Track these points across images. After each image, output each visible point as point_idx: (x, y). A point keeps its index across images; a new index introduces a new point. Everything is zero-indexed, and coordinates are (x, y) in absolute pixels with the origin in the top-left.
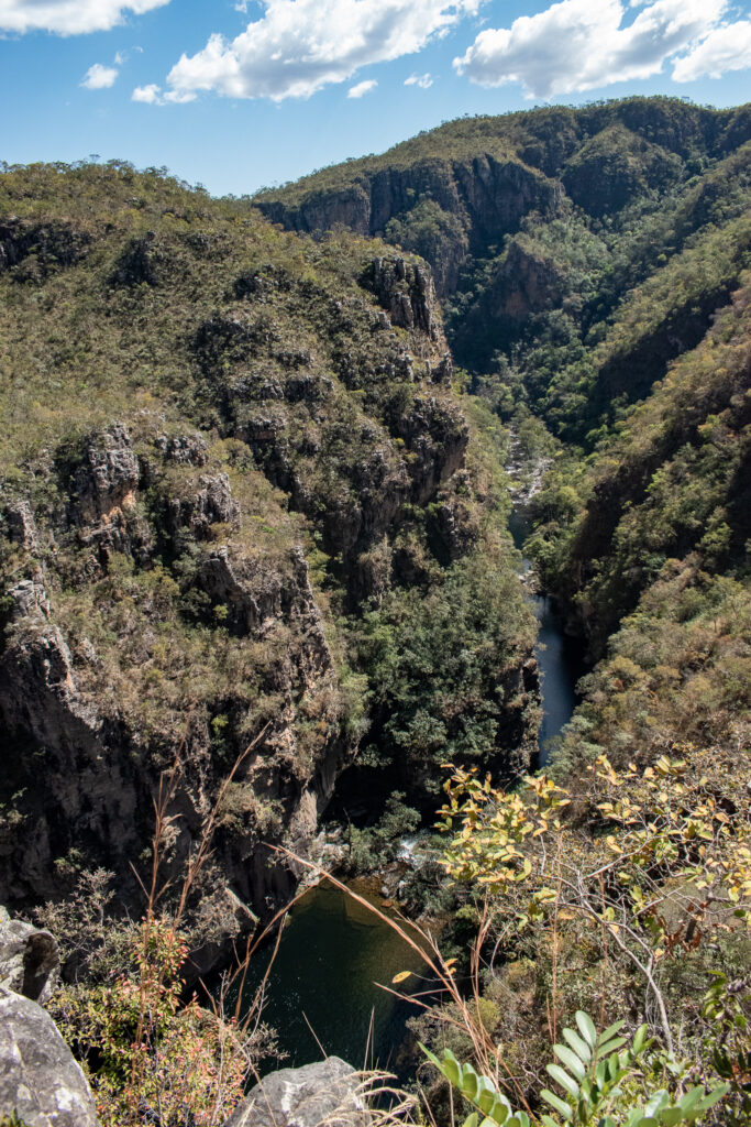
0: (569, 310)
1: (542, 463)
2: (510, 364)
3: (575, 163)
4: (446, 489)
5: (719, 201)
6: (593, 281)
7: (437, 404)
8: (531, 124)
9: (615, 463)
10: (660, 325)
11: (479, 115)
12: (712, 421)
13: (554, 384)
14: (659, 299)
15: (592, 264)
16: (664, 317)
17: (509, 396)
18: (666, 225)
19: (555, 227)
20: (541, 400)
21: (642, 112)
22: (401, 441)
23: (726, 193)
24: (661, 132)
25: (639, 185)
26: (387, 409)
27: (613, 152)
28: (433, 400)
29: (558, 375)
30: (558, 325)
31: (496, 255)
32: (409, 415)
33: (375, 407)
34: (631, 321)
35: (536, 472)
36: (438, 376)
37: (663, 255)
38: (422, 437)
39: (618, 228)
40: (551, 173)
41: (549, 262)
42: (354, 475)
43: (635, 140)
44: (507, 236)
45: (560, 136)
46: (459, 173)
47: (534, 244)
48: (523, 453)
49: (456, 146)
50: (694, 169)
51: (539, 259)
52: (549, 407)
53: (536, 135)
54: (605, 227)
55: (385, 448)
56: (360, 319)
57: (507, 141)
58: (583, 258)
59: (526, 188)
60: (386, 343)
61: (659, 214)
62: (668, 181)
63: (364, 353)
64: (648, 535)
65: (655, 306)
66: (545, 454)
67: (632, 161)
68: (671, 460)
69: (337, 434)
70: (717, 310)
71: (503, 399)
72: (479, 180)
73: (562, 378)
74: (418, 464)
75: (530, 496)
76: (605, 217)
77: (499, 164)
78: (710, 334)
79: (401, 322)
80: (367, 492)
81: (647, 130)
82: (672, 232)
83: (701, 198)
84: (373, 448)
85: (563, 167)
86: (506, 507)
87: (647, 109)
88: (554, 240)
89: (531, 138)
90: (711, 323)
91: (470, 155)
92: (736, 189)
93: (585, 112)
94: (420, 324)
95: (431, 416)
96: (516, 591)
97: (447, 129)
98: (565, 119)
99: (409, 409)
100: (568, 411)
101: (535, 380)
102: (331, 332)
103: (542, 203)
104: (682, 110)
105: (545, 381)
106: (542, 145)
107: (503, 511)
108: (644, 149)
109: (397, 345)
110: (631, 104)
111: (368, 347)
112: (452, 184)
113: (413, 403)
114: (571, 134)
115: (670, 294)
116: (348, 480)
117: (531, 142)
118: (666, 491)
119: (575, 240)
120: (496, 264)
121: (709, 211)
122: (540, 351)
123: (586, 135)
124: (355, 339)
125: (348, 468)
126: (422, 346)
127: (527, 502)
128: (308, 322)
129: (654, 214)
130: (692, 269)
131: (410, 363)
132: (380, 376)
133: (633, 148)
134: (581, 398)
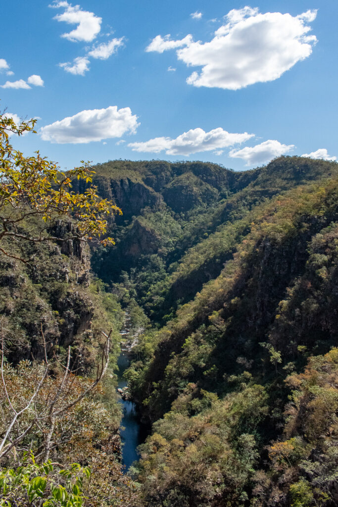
0: (161, 255)
1: (140, 330)
2: (130, 278)
3: (169, 187)
4: (79, 339)
5: (233, 212)
6: (173, 242)
7: (79, 295)
8: (150, 166)
9: (170, 332)
10: (201, 266)
11: (126, 159)
12: (215, 314)
13: (150, 290)
14: (202, 254)
15: (174, 234)
16: (203, 262)
17: (128, 295)
18: (209, 219)
19: (157, 215)
20: (143, 298)
21: (201, 168)
22: (57, 312)
23: (236, 208)
24: (209, 178)
25: (198, 200)
26: (52, 295)
27: (187, 184)
28: (77, 293)
29: (152, 286)
30: (155, 262)
31: (127, 225)
32: (64, 299)
33: (46, 293)
34: (188, 263)
35: (136, 335)
36: (82, 281)
37: (206, 233)
38: (68, 311)
39: (187, 219)
40: (157, 190)
41: (153, 231)
42: (30, 329)
43: (197, 180)
44: (134, 217)
45: (163, 174)
46: (113, 184)
47: (146, 222)
48: (131, 324)
49: (113, 172)
50: (223, 196)
51: (148, 229)
52: (146, 302)
53: (152, 172)
54: (181, 218)
55: (48, 316)
56: (45, 249)
57: (138, 173)
58: (169, 231)
59: (145, 196)
60: (57, 262)
61: (206, 214)
62: (211, 200)
63: (44, 266)
64: (181, 370)
65: (199, 257)
66: (142, 326)
67: (195, 189)
68: (195, 332)
69: (23, 306)
70: (226, 261)
71: (124, 296)
72: (123, 189)
73: (154, 288)
74: (65, 325)
75: (132, 347)
76: (182, 213)
77: (133, 183)
78: (222, 272)
79: (66, 253)
80: (35, 338)
81: (203, 177)
82: (211, 223)
83: (225, 209)
84: (41, 315)
85: (164, 188)
86: (117, 353)
87: (203, 167)
88: (156, 221)
89: (149, 173)
90: (223, 267)
91: (119, 177)
92: (241, 207)
93: (175, 165)
94: (77, 254)
95: (74, 301)
96: (112, 397)
97: (110, 164)
98: (166, 167)
99: (63, 296)
100: (155, 304)
101: (141, 288)
102: (29, 254)
103: (152, 203)
104: (219, 170)
105: (146, 288)
106: (154, 177)
107: (115, 354)
108: (201, 184)
109: (62, 263)
110: (196, 164)
111: (47, 263)
112: (110, 189)
113: (66, 293)
114: (168, 173)
115: (207, 252)
116: (25, 331)
117: (150, 175)
118: (192, 348)
119: (166, 222)
120: (127, 230)
121: (228, 215)
122: (145, 274)
123: (175, 175)
124: (41, 258)
125: (26, 324)
126: (76, 265)
127: (130, 351)
128: (17, 247)
129: (204, 214)
130: (218, 241)
131: (68, 273)
132: (51, 278)
133: (196, 184)
134: (162, 298)
